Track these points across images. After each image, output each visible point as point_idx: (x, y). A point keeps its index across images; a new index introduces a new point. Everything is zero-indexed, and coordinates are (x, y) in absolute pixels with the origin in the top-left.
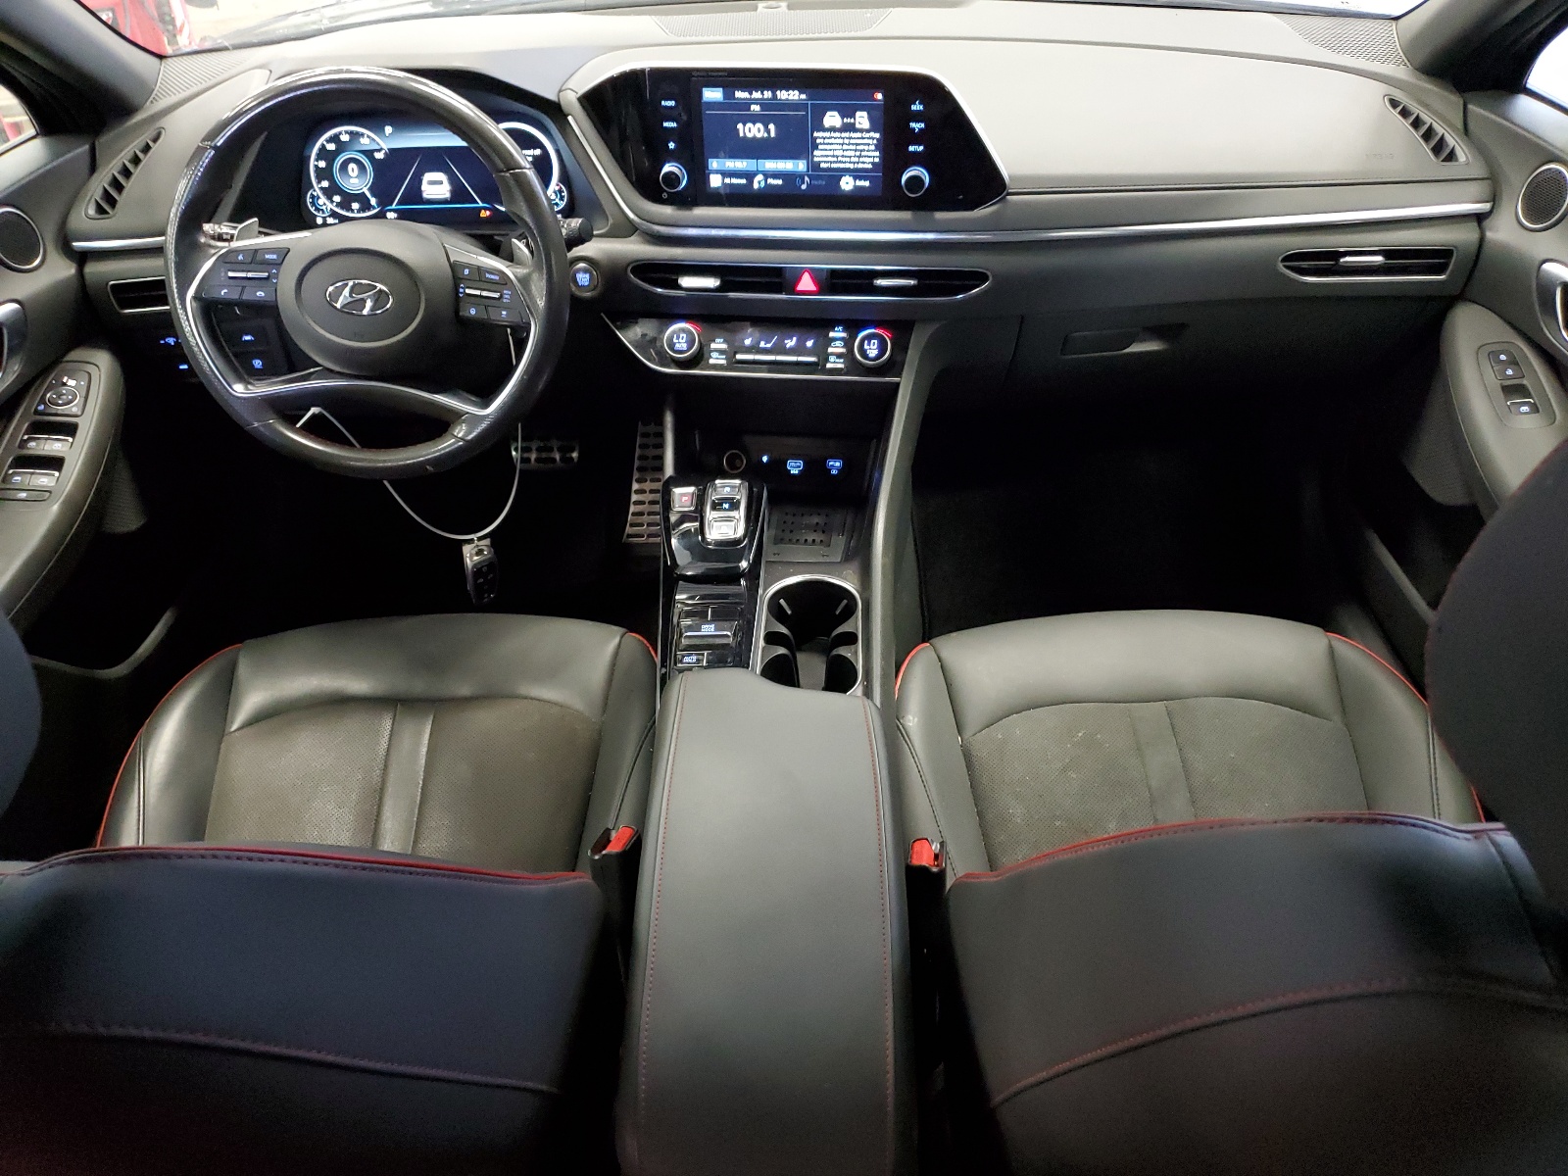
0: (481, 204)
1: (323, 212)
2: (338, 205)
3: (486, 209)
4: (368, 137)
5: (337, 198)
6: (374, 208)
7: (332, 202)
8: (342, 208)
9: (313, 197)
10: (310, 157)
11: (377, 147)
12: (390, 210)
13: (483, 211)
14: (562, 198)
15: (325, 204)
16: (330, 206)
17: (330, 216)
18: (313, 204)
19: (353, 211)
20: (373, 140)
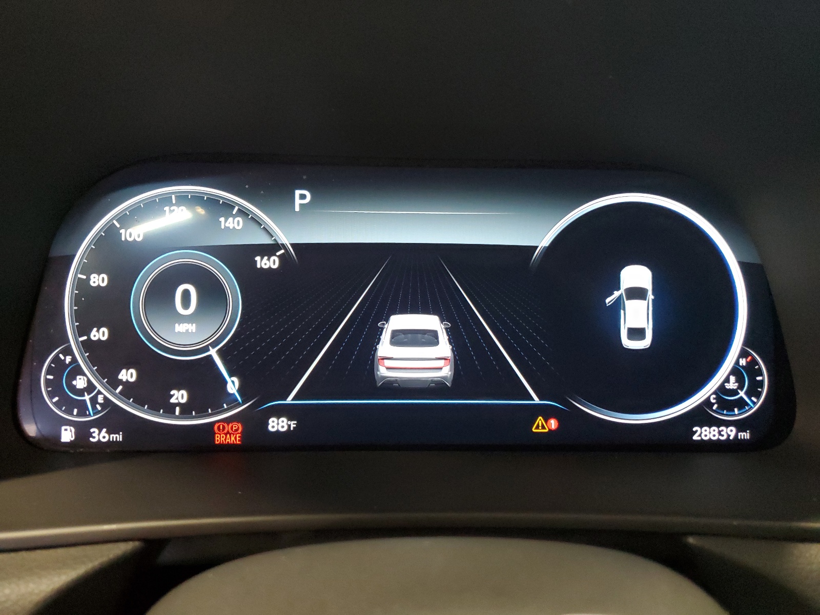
0: (537, 400)
1: (83, 411)
2: (129, 391)
3: (547, 413)
4: (243, 213)
5: (128, 375)
6: (233, 403)
7: (114, 382)
8: (140, 402)
9: (58, 368)
10: (69, 259)
11: (266, 240)
12: (279, 412)
13: (540, 420)
14: (754, 391)
15: (90, 388)
16: (104, 392)
17: (99, 424)
18: (55, 388)
19: (169, 410)
20: (257, 221)
